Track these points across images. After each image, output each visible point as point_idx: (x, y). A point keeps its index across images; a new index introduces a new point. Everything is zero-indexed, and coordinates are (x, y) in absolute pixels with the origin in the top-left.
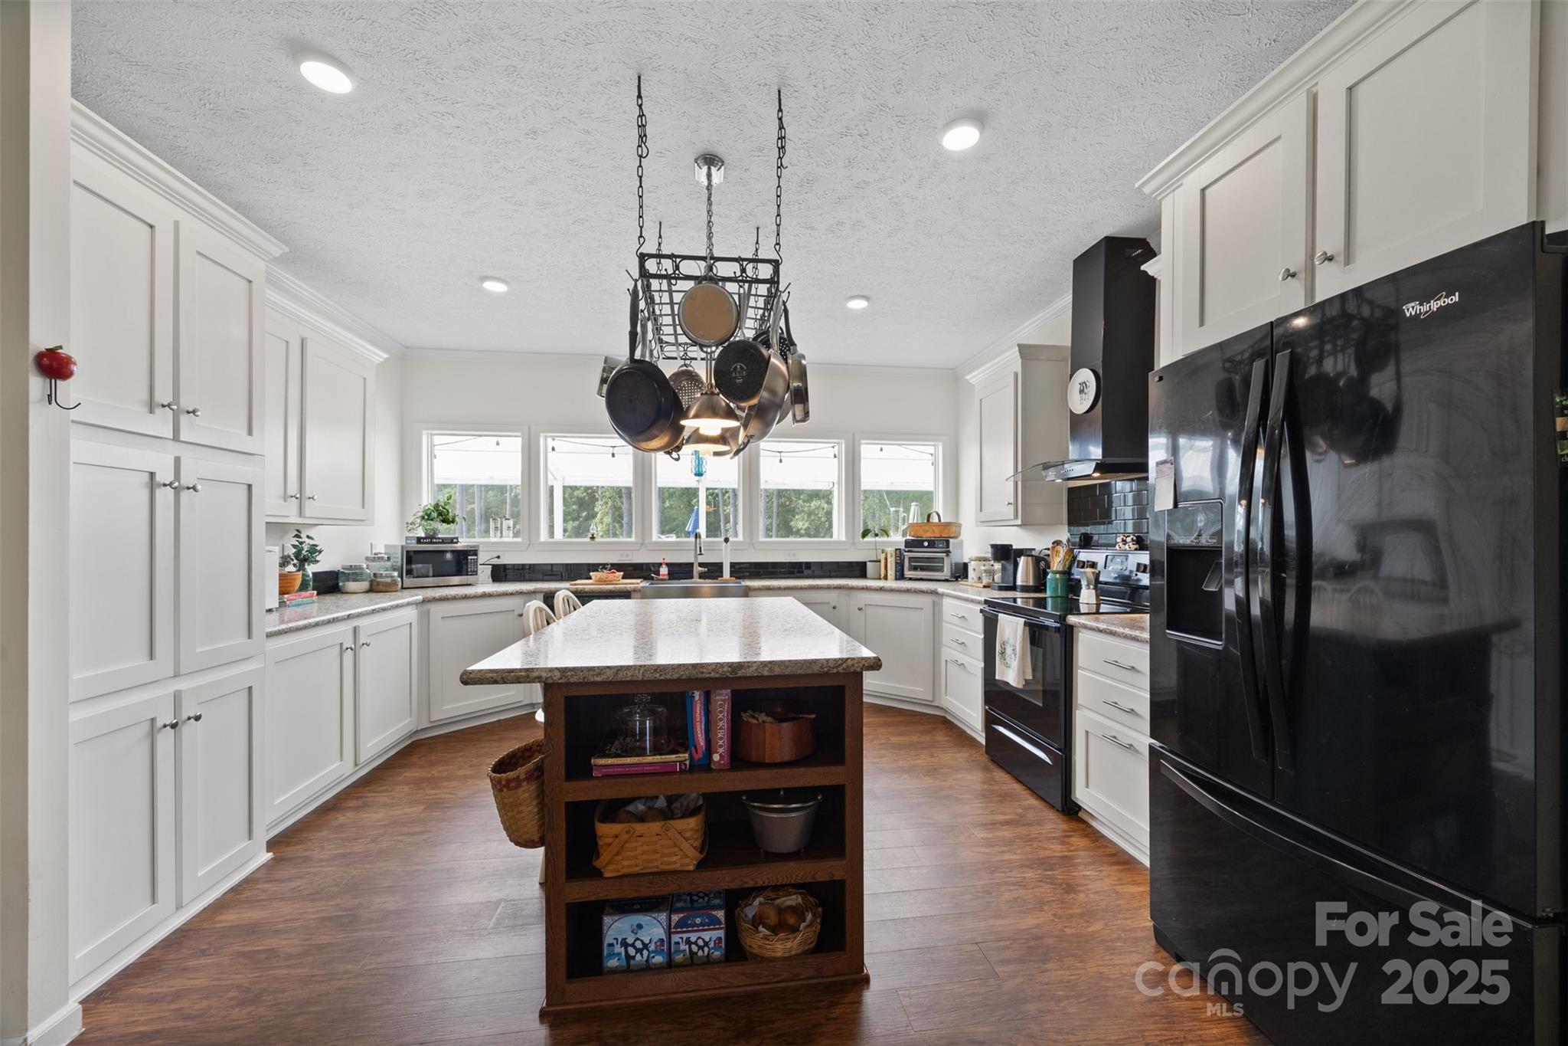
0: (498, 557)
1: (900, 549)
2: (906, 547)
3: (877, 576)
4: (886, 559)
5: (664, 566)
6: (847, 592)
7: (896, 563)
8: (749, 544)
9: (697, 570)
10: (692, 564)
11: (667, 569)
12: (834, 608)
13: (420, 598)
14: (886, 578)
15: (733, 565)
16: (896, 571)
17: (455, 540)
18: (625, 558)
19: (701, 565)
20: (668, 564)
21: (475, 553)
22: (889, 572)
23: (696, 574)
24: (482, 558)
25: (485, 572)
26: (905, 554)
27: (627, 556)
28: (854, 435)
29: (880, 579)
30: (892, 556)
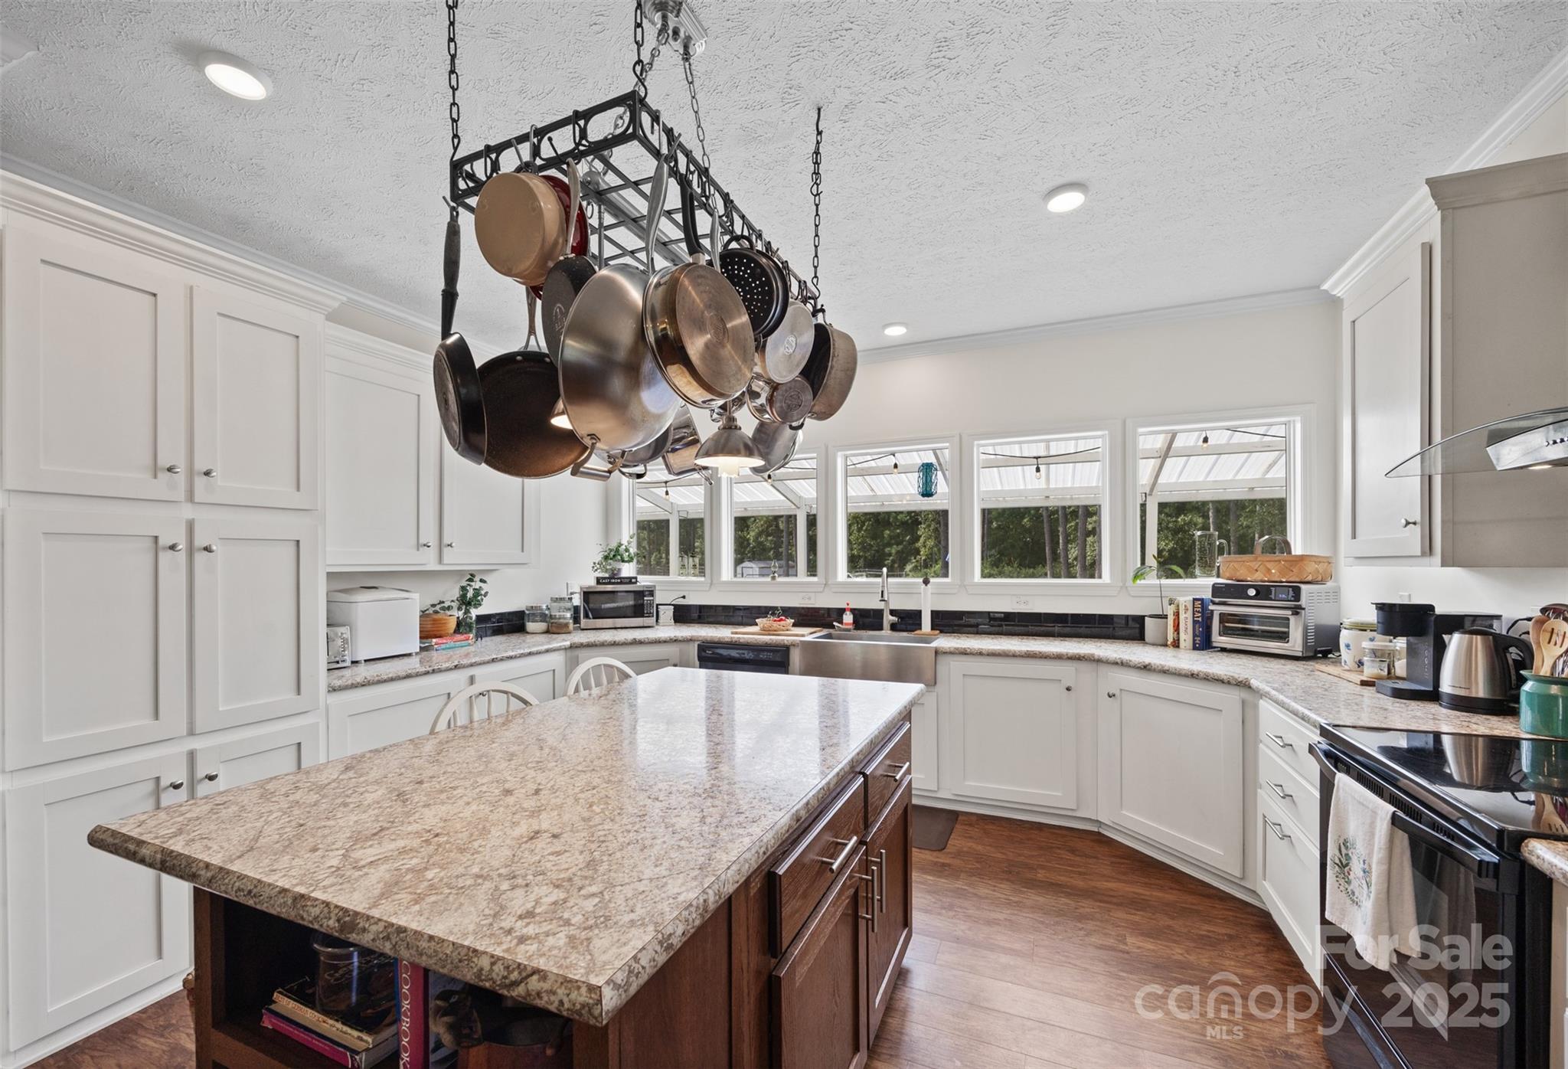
0: (684, 597)
1: (1202, 600)
2: (1213, 596)
3: (1161, 641)
4: (1177, 614)
5: (848, 613)
6: (1094, 665)
7: (1195, 622)
8: (960, 586)
9: (888, 619)
10: (882, 611)
11: (852, 616)
12: (1068, 689)
13: (568, 643)
14: (1176, 644)
15: (935, 615)
16: (1195, 635)
17: (633, 580)
18: (807, 601)
19: (893, 612)
20: (853, 611)
21: (652, 593)
22: (1182, 636)
23: (886, 624)
24: (659, 598)
25: (667, 613)
26: (1211, 607)
27: (809, 599)
28: (1124, 422)
29: (1165, 645)
30: (1186, 610)
